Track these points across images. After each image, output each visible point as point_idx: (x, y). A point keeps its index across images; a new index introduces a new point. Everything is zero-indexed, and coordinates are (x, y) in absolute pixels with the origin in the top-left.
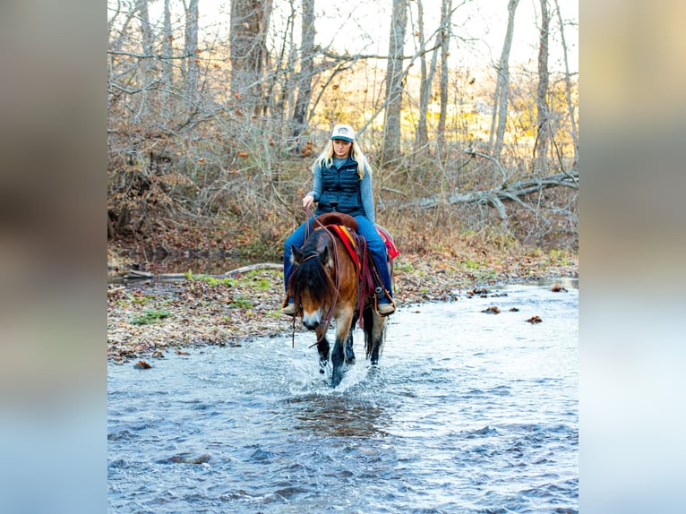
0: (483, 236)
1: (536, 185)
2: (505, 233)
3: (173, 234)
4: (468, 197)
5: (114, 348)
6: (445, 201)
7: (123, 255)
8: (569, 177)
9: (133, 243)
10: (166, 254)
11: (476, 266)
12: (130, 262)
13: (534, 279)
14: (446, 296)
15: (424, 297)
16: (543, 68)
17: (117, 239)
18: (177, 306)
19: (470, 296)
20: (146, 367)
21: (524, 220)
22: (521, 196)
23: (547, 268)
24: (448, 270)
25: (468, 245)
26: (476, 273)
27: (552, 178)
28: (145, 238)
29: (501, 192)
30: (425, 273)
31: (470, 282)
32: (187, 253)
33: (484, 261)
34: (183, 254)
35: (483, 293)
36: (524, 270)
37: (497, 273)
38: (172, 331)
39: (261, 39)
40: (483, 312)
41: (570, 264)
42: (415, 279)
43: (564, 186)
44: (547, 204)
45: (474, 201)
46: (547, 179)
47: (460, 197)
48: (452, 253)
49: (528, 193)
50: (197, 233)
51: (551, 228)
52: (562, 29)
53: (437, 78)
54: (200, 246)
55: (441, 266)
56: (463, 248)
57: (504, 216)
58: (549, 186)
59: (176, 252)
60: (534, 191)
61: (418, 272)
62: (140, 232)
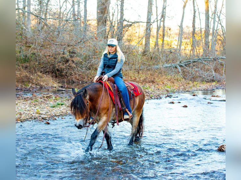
0: (173, 77)
1: (190, 62)
2: (180, 76)
3: (76, 76)
4: (169, 65)
5: (40, 116)
6: (161, 67)
7: (59, 83)
8: (200, 59)
9: (64, 79)
10: (74, 82)
11: (170, 87)
12: (60, 85)
13: (188, 92)
14: (158, 97)
15: (151, 98)
16: (194, 26)
17: (59, 77)
18: (68, 101)
19: (166, 97)
20: (48, 124)
21: (187, 72)
22: (185, 65)
23: (192, 88)
24: (160, 88)
25: (168, 80)
26: (169, 90)
27: (195, 60)
28: (68, 77)
29: (179, 64)
30: (153, 90)
31: (167, 93)
32: (81, 82)
33: (173, 85)
34: (79, 82)
35: (170, 97)
36: (185, 89)
37: (176, 90)
38: (63, 110)
39: (106, 16)
40: (169, 103)
41: (199, 87)
42: (149, 92)
43: (199, 62)
44: (193, 68)
45: (171, 66)
46: (194, 60)
47: (167, 65)
48: (163, 83)
49: (188, 64)
50: (84, 76)
51: (194, 75)
52: (199, 15)
53: (161, 29)
54: (85, 80)
55: (158, 87)
56: (166, 81)
57: (180, 71)
58: (194, 62)
59: (77, 82)
60: (189, 64)
61: (151, 89)
62: (66, 75)
